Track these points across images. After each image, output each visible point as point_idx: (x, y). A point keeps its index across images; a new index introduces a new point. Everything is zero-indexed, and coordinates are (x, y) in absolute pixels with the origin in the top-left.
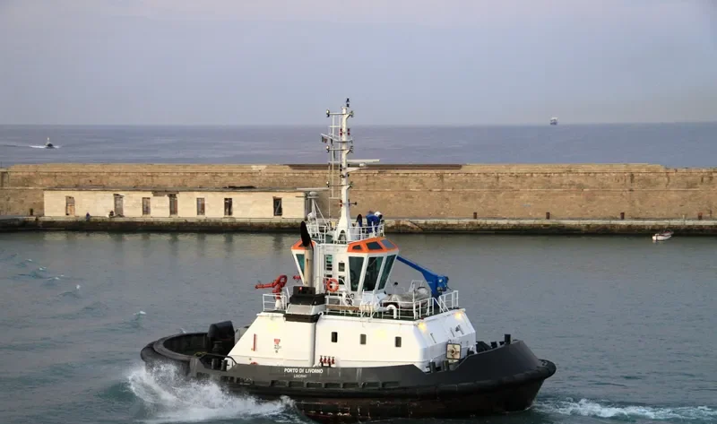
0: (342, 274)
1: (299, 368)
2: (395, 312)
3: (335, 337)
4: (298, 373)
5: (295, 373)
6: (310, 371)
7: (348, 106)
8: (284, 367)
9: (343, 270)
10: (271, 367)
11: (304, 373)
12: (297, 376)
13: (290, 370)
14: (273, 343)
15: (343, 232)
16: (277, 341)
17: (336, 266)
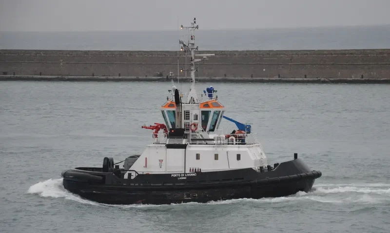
0: (196, 121)
1: (181, 174)
2: (234, 141)
3: (198, 157)
4: (181, 177)
5: (178, 177)
6: (188, 175)
8: (171, 174)
9: (197, 119)
11: (184, 176)
13: (175, 175)
14: (158, 163)
15: (192, 97)
16: (161, 161)
17: (192, 117)
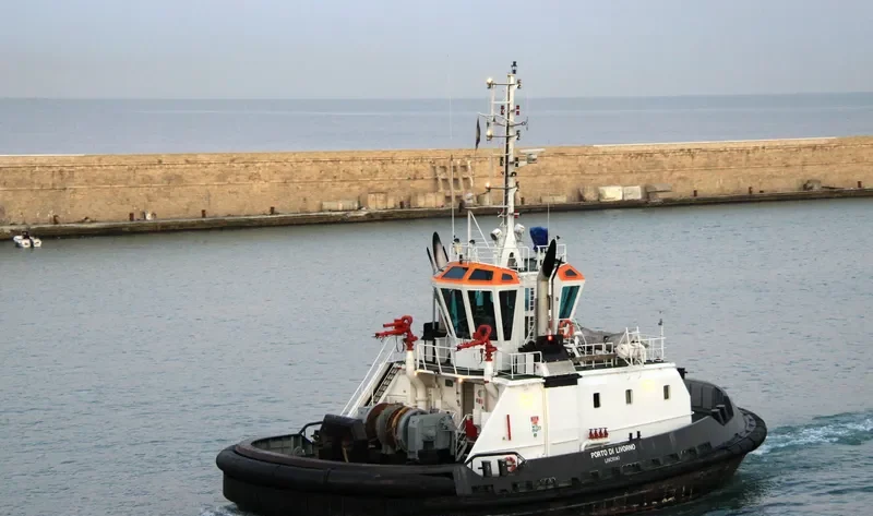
1: (607, 449)
3: (597, 401)
4: (609, 456)
5: (605, 457)
6: (622, 449)
7: (514, 72)
8: (590, 452)
10: (567, 455)
11: (615, 455)
12: (609, 460)
13: (598, 454)
14: (531, 424)
15: (512, 254)
16: (535, 420)
